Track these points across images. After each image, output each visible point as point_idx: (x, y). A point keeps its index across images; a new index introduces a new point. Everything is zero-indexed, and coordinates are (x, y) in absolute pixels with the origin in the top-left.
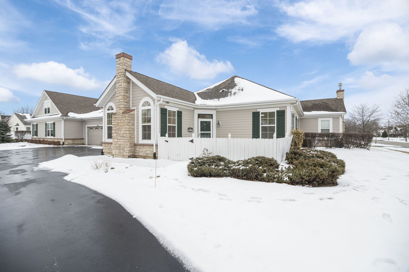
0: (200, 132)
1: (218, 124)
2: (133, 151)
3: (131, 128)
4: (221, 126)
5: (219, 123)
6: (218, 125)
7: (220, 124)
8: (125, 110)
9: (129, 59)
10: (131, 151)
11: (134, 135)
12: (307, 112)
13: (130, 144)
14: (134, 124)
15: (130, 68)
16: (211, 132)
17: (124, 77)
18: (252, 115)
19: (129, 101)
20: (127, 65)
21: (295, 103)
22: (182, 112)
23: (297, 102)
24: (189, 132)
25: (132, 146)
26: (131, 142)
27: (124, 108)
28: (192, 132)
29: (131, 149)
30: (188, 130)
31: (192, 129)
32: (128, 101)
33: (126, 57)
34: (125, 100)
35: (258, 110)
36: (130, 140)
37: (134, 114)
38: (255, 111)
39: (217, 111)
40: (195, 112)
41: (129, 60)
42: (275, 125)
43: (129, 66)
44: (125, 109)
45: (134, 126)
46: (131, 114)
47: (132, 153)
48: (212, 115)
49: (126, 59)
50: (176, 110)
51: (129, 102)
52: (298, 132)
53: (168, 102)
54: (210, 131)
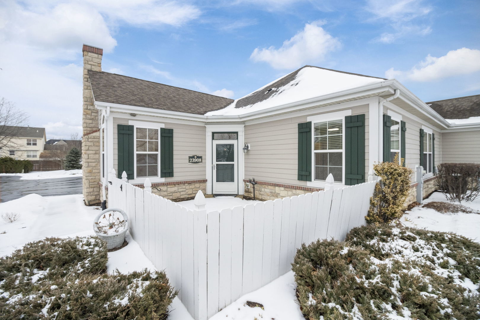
0: (215, 163)
1: (246, 148)
2: (96, 193)
3: (91, 158)
4: (251, 153)
5: (248, 147)
6: (246, 151)
7: (249, 149)
8: (88, 132)
9: (95, 53)
10: (92, 193)
11: (99, 169)
12: (458, 120)
13: (90, 182)
14: (98, 152)
15: (97, 67)
16: (235, 163)
17: (87, 81)
18: (296, 131)
19: (96, 117)
20: (92, 63)
21: (393, 95)
22: (173, 130)
23: (395, 90)
24: (192, 162)
25: (95, 186)
26: (92, 179)
27: (87, 128)
28: (199, 162)
29: (91, 190)
30: (190, 161)
31: (201, 157)
32: (93, 117)
33: (90, 52)
34: (87, 116)
35: (309, 119)
36: (89, 177)
37: (100, 136)
38: (303, 121)
39: (245, 126)
40: (207, 130)
41: (96, 55)
42: (343, 151)
43: (97, 64)
44: (89, 129)
45: (97, 155)
46: (93, 137)
47: (95, 196)
48: (237, 133)
49: (90, 54)
50: (158, 127)
51: (96, 119)
52: (392, 170)
53: (133, 115)
54: (233, 161)
